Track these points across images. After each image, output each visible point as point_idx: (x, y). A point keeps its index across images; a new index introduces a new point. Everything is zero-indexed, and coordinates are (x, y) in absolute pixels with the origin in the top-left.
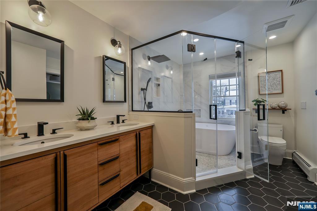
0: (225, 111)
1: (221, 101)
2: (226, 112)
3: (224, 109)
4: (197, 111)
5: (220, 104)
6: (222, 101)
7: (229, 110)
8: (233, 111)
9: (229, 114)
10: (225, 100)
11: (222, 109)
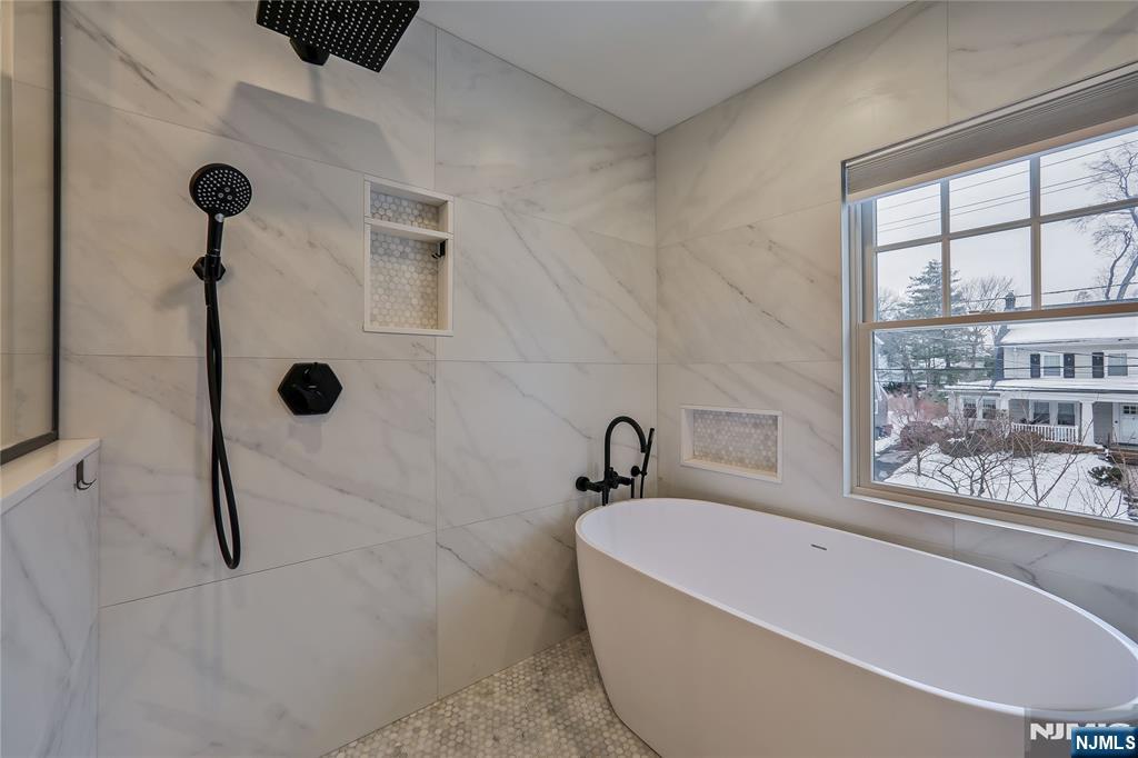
0: (1003, 405)
1: (980, 359)
2: (1007, 408)
3: (999, 395)
4: (756, 425)
5: (972, 373)
6: (986, 359)
7: (1028, 401)
8: (1047, 405)
9: (1023, 421)
10: (1001, 355)
11: (983, 393)
